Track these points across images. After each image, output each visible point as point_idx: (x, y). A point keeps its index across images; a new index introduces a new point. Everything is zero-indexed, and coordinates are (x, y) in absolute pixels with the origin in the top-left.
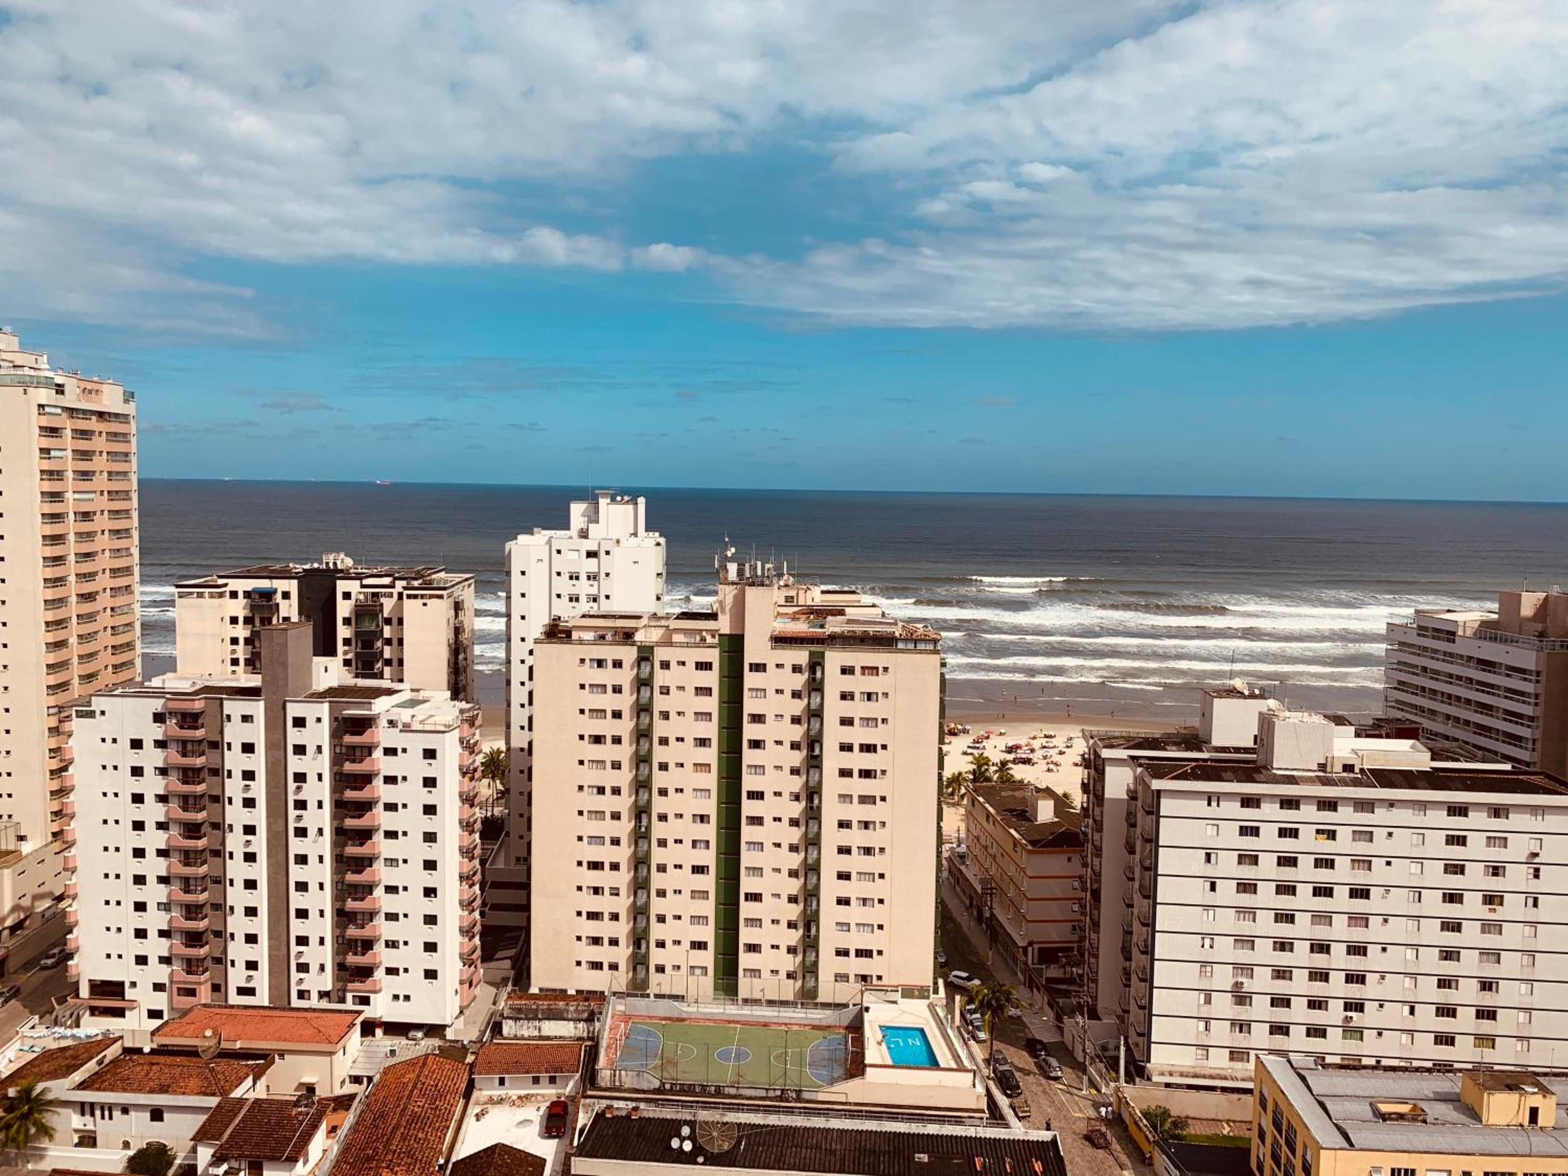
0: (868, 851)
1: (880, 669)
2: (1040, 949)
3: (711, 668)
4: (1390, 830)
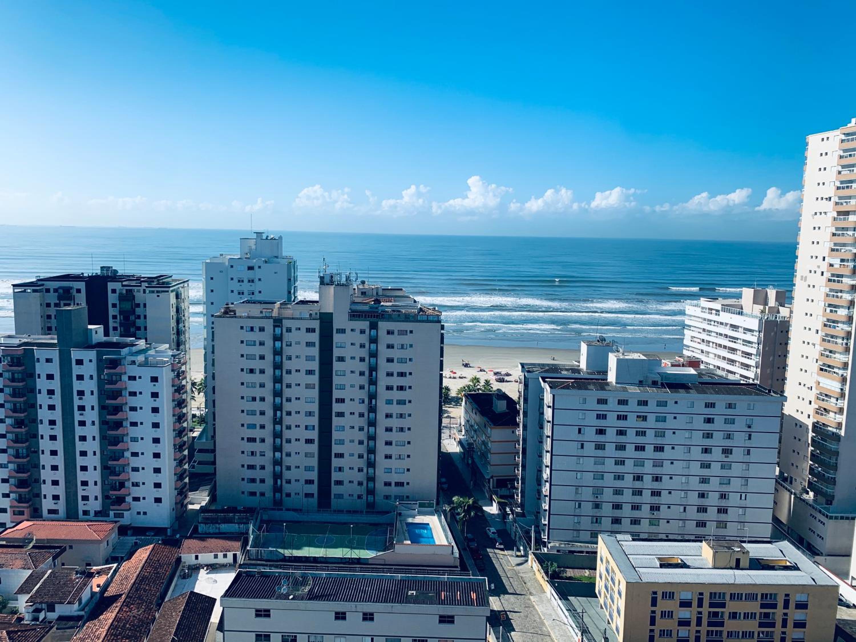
0: (402, 430)
1: (408, 332)
2: (497, 480)
3: (315, 332)
4: (675, 415)
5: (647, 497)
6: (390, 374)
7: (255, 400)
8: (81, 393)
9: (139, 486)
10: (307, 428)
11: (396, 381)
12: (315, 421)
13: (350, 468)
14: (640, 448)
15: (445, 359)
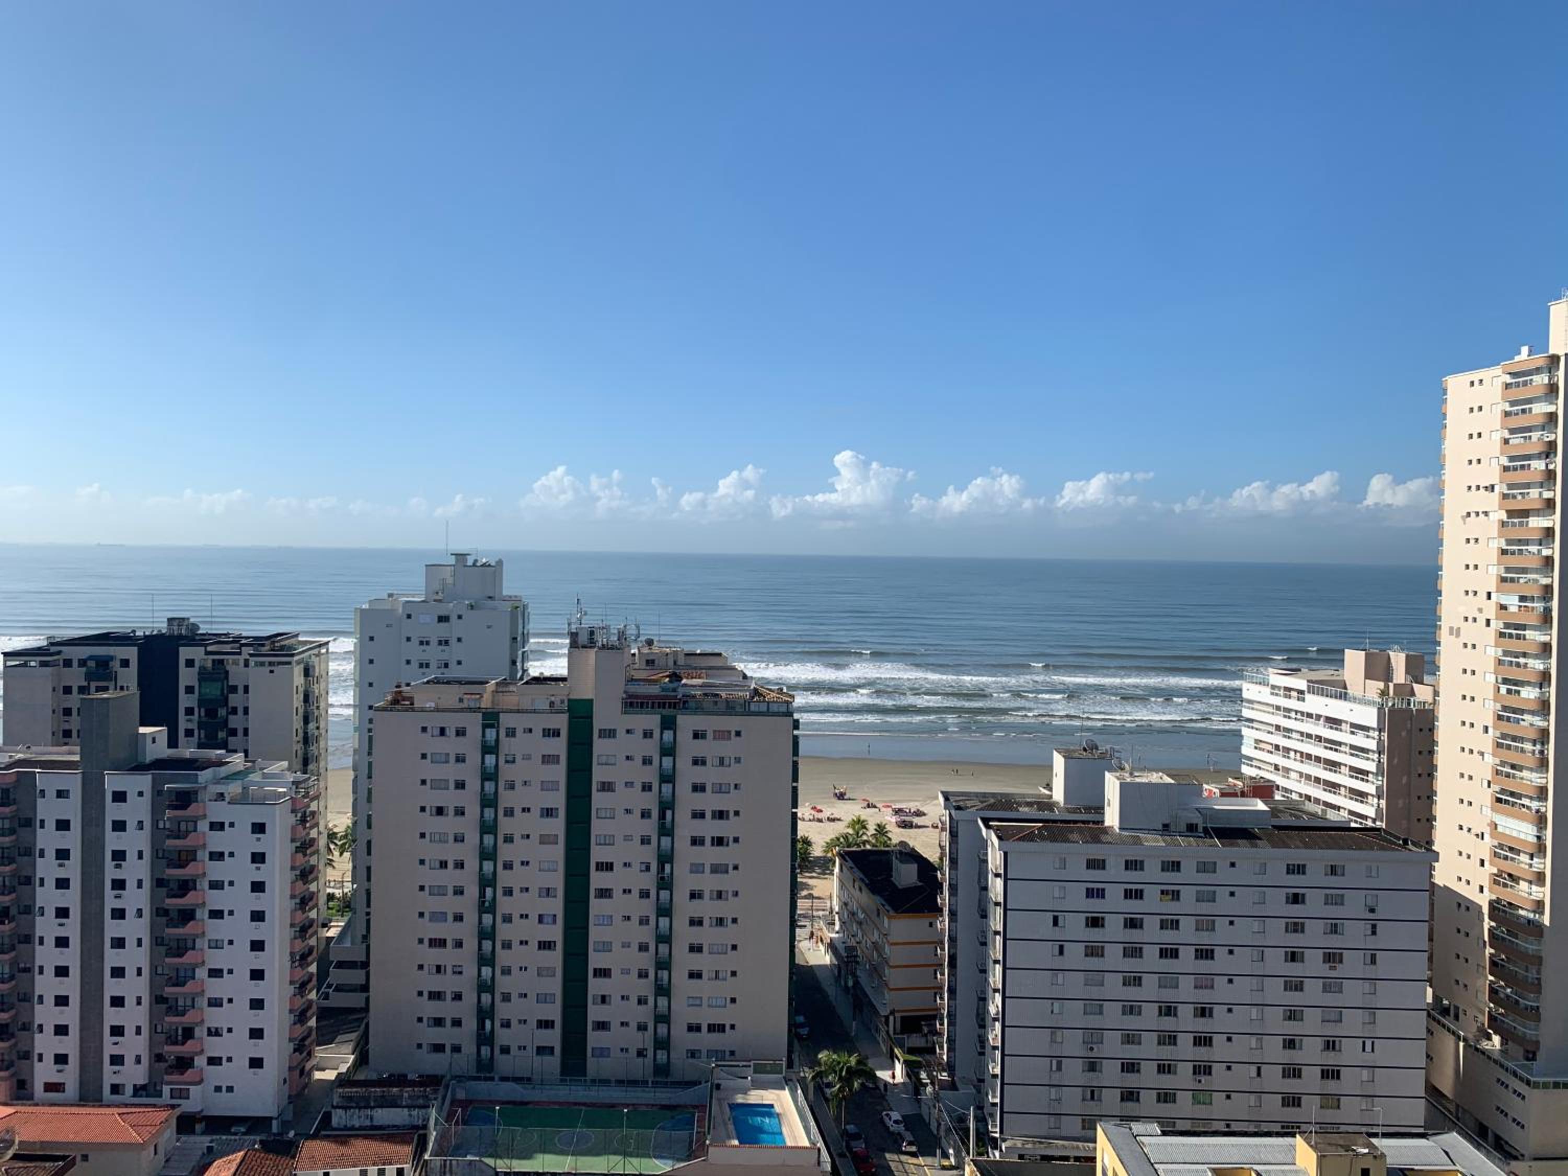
0: (720, 922)
1: (733, 733)
2: (902, 1017)
3: (558, 735)
4: (1232, 889)
5: (1185, 1048)
6: (699, 815)
7: (446, 867)
8: (119, 856)
9: (221, 1035)
10: (541, 919)
11: (710, 828)
12: (556, 906)
13: (623, 997)
14: (1170, 953)
15: (801, 786)
